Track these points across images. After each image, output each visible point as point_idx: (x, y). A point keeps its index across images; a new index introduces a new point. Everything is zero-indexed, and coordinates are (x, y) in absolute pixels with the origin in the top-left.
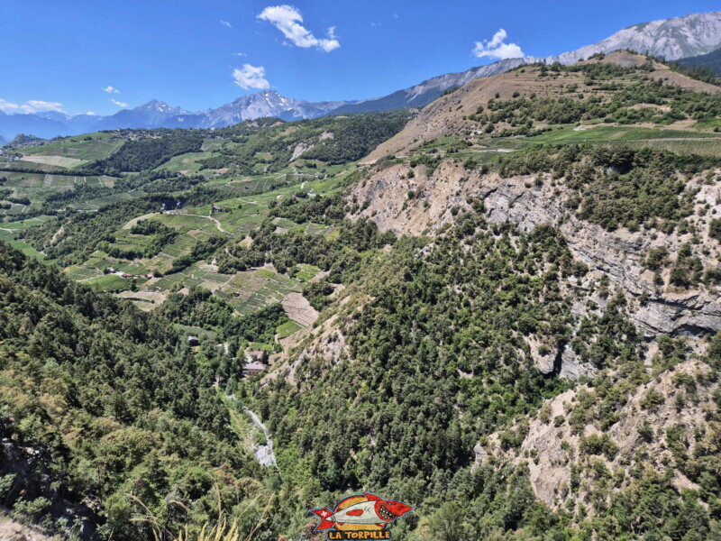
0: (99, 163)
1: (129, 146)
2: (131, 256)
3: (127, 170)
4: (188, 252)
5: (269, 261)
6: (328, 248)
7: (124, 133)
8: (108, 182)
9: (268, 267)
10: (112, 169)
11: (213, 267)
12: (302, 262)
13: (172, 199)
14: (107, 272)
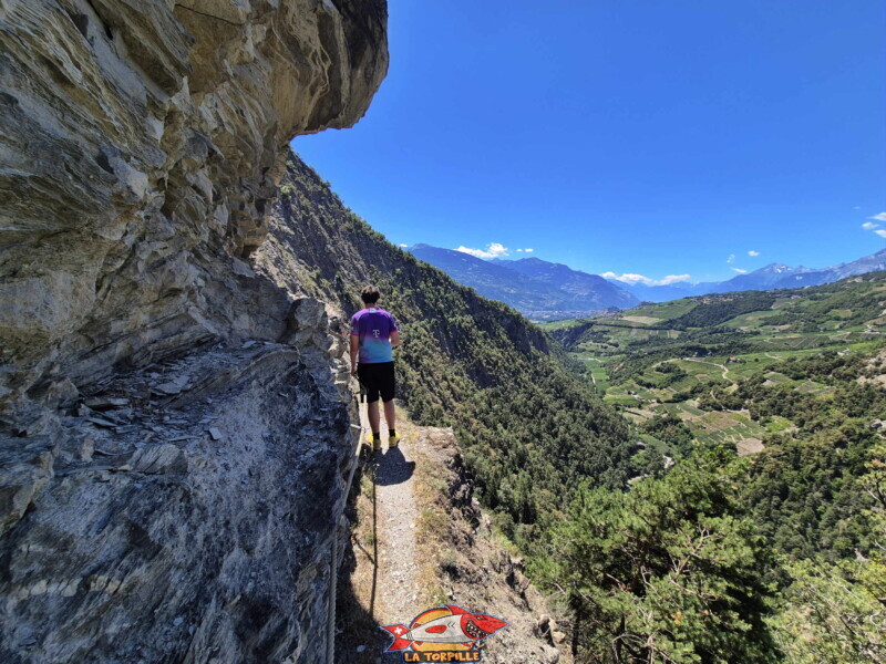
0: (671, 321)
1: (701, 307)
2: (649, 386)
3: (693, 326)
4: (688, 389)
5: (746, 408)
6: (811, 406)
7: (700, 298)
8: (674, 334)
9: (743, 412)
10: (680, 325)
11: (694, 403)
12: (779, 414)
13: (704, 349)
14: (629, 393)
